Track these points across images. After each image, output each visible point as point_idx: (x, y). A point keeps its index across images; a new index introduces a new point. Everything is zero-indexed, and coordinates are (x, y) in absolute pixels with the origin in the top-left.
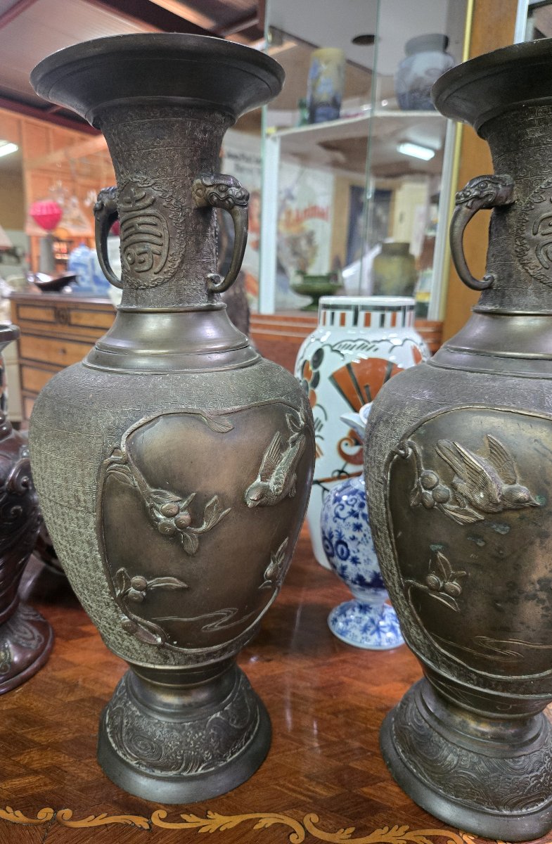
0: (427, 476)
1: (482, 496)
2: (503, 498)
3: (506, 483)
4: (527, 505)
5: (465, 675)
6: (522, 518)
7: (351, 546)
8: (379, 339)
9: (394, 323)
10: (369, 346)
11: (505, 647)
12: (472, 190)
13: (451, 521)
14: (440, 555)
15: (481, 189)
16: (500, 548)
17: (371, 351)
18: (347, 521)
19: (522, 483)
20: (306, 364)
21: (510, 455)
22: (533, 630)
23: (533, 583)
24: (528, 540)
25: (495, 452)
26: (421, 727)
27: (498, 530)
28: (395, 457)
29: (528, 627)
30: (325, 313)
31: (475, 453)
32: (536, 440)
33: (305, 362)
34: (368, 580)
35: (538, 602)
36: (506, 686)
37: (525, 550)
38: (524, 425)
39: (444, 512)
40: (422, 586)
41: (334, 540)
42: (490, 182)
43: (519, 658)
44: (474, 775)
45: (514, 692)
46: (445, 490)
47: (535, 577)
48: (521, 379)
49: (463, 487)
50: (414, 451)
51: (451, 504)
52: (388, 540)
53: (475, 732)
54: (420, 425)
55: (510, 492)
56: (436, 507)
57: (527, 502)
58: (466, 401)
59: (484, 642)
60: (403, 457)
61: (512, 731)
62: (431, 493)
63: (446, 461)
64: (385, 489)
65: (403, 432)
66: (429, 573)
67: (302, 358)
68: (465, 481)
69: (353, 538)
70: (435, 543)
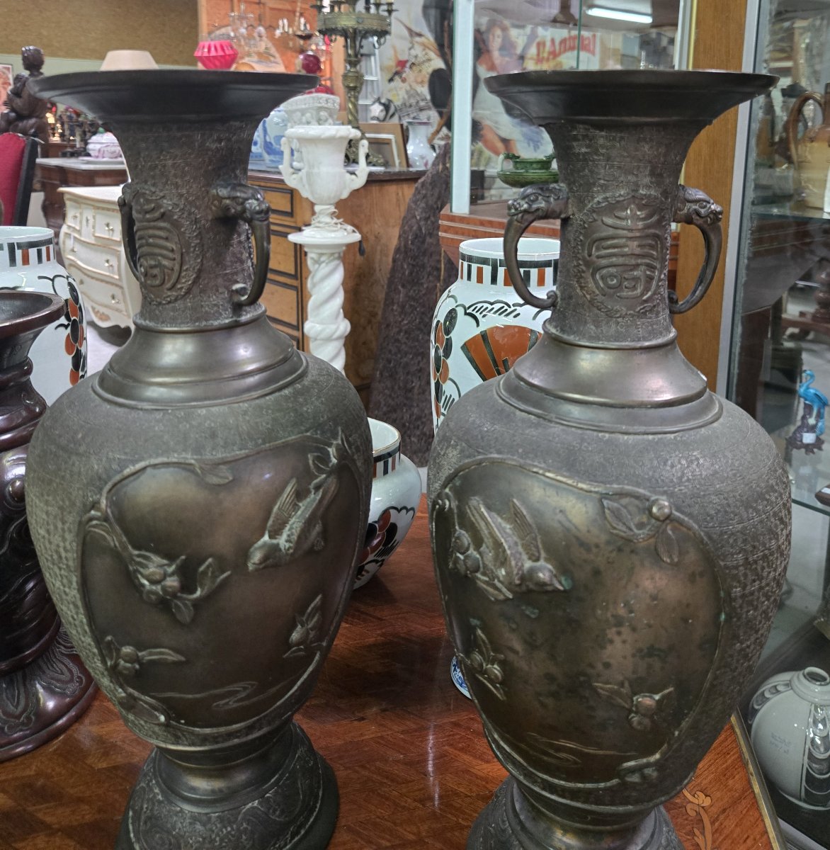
0: (460, 537)
1: (504, 573)
2: (523, 578)
3: (530, 559)
4: (550, 588)
5: (530, 776)
6: (549, 602)
10: (509, 310)
11: (559, 748)
12: (522, 202)
13: (484, 594)
14: (479, 632)
15: (531, 203)
16: (532, 634)
17: (511, 317)
19: (547, 560)
20: (439, 326)
21: (533, 526)
25: (519, 520)
27: (528, 612)
28: (437, 507)
29: (577, 728)
30: (462, 263)
31: (502, 519)
32: (561, 511)
33: (438, 322)
38: (550, 492)
39: (476, 583)
42: (540, 195)
43: (576, 763)
46: (475, 556)
49: (489, 558)
50: (450, 505)
51: (482, 574)
54: (456, 475)
55: (532, 571)
56: (468, 577)
58: (500, 453)
59: (536, 740)
62: (462, 558)
63: (475, 523)
66: (473, 649)
67: (436, 316)
68: (490, 552)
70: (474, 618)
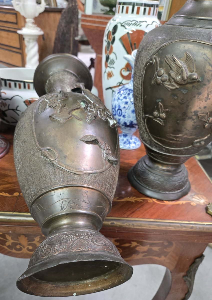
0: (160, 71)
1: (180, 77)
2: (187, 78)
3: (190, 72)
4: (196, 81)
5: (161, 149)
6: (193, 87)
7: (123, 111)
8: (142, 21)
9: (149, 13)
10: (138, 24)
11: (177, 137)
13: (166, 89)
14: (160, 103)
16: (182, 99)
17: (138, 26)
18: (123, 100)
19: (196, 72)
20: (109, 33)
21: (193, 60)
22: (188, 131)
23: (192, 113)
24: (193, 96)
25: (188, 59)
26: (143, 169)
27: (183, 92)
28: (148, 64)
29: (187, 130)
30: (119, 7)
31: (180, 60)
32: (204, 54)
33: (109, 31)
34: (128, 124)
35: (192, 120)
36: (174, 152)
37: (192, 100)
38: (201, 48)
39: (164, 85)
40: (151, 117)
41: (117, 109)
43: (181, 141)
44: (159, 182)
45: (177, 154)
46: (166, 76)
47: (193, 110)
48: (203, 29)
49: (173, 74)
50: (156, 61)
51: (168, 82)
52: (141, 100)
53: (161, 170)
54: (160, 49)
55: (191, 76)
56: (161, 84)
57: (196, 79)
58: (180, 38)
59: (170, 136)
60: (151, 64)
61: (173, 169)
62: (160, 78)
63: (168, 64)
64: (142, 79)
65: (152, 53)
66: (154, 111)
67: (108, 29)
68: (174, 72)
69: (124, 107)
70: (159, 99)
